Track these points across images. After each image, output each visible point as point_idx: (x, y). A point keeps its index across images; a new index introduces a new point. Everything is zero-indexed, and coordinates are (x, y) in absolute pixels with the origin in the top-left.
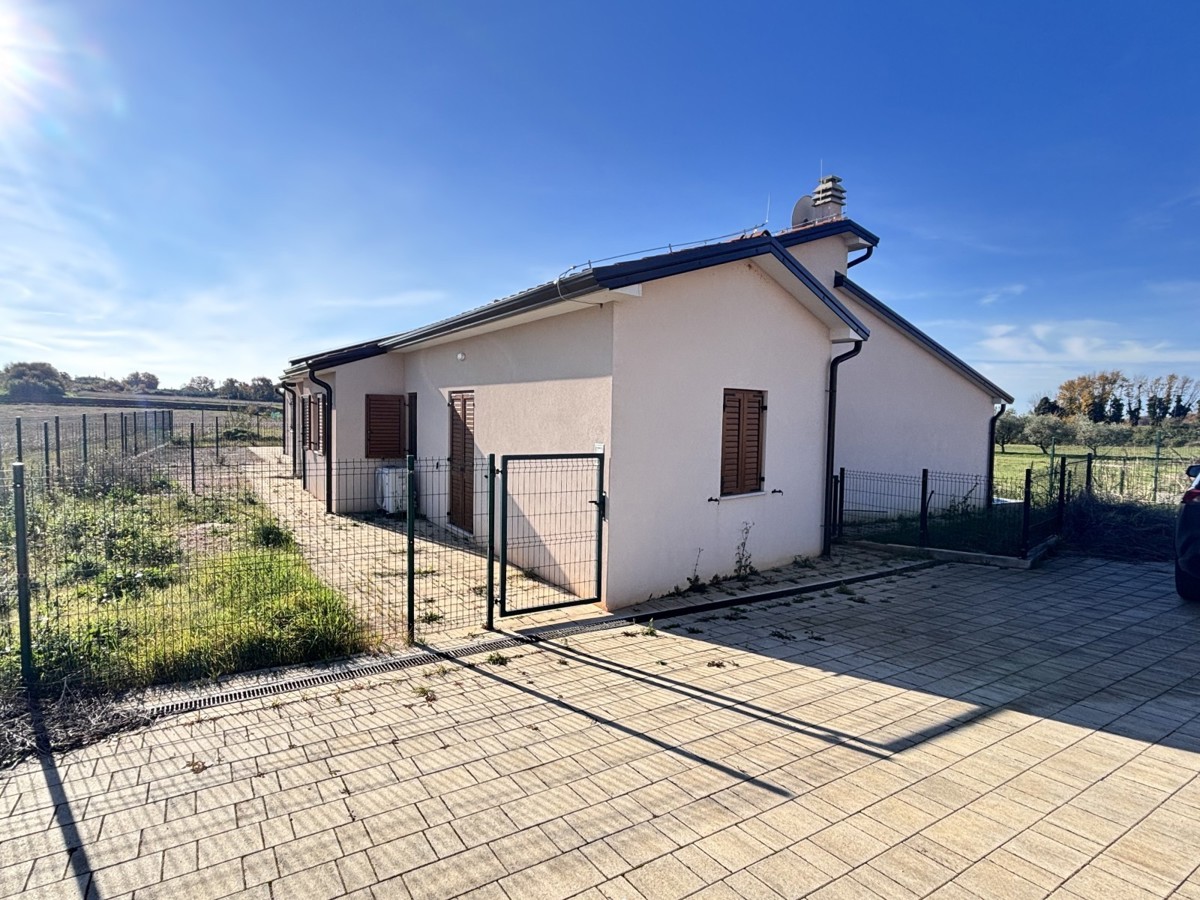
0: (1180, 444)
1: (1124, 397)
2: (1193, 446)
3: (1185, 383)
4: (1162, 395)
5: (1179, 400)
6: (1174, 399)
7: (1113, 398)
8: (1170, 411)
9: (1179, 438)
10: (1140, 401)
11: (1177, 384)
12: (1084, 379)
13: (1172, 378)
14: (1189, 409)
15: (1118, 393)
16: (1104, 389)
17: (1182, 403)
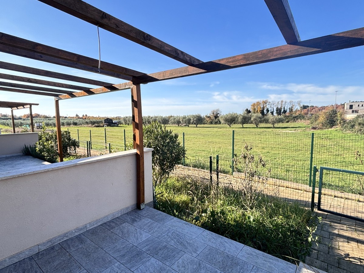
0: (288, 122)
1: (269, 108)
2: (291, 122)
3: (285, 103)
4: (279, 107)
5: (284, 108)
6: (283, 108)
7: (266, 108)
8: (282, 112)
9: (287, 120)
10: (273, 109)
11: (284, 103)
12: (258, 102)
13: (282, 101)
14: (287, 111)
15: (268, 107)
16: (264, 106)
17: (285, 109)
